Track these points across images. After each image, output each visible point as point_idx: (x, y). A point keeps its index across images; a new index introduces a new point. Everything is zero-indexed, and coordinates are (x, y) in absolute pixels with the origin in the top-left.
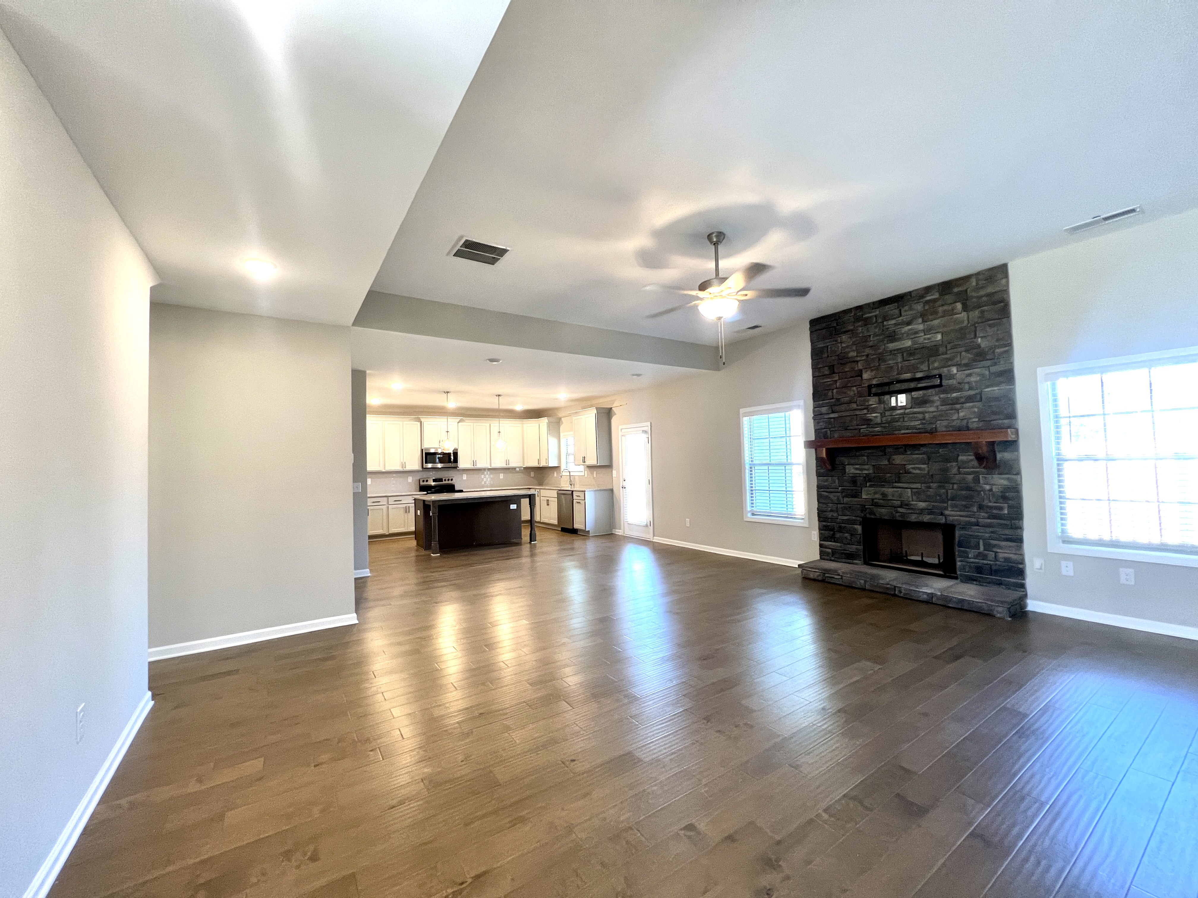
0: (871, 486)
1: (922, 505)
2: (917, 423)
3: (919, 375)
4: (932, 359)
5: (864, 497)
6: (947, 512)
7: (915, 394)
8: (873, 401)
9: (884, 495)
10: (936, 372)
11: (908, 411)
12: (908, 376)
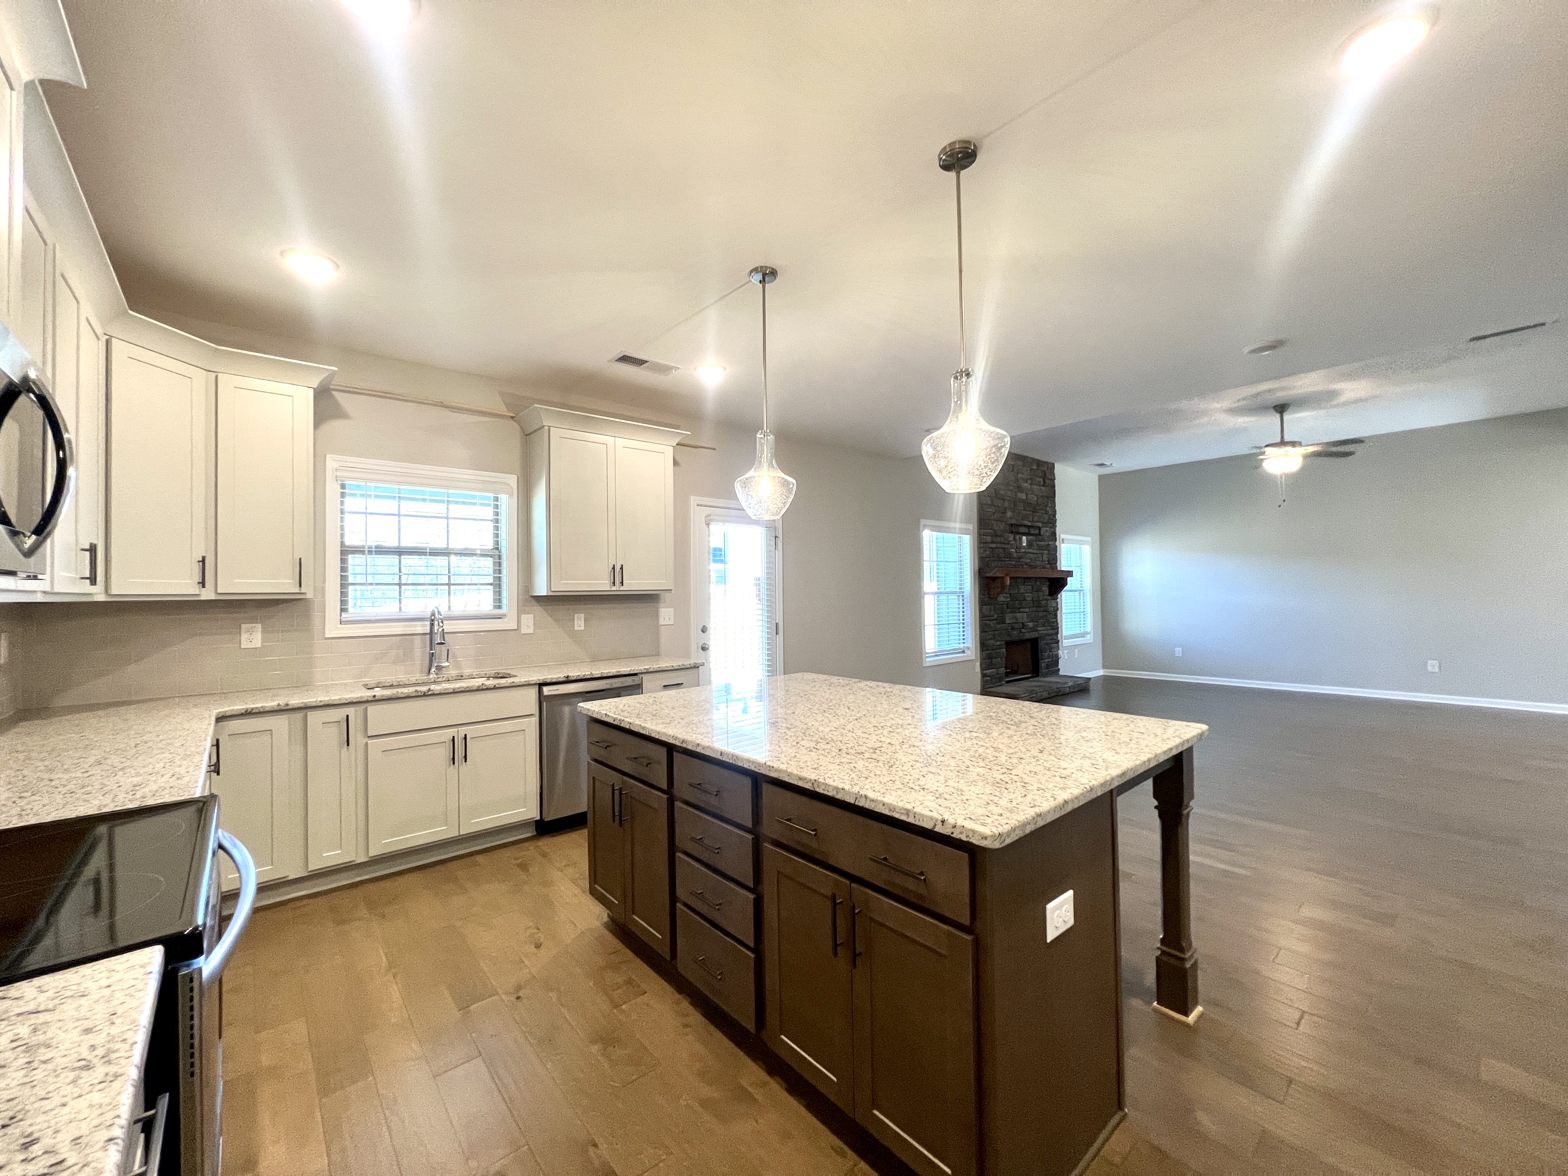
0: (1010, 613)
1: (1031, 625)
2: (1029, 561)
3: (1029, 524)
4: (1035, 514)
5: (1007, 622)
6: (1039, 629)
7: (1030, 537)
8: (1011, 537)
9: (1016, 619)
10: (1035, 524)
11: (1027, 550)
12: (1026, 522)
